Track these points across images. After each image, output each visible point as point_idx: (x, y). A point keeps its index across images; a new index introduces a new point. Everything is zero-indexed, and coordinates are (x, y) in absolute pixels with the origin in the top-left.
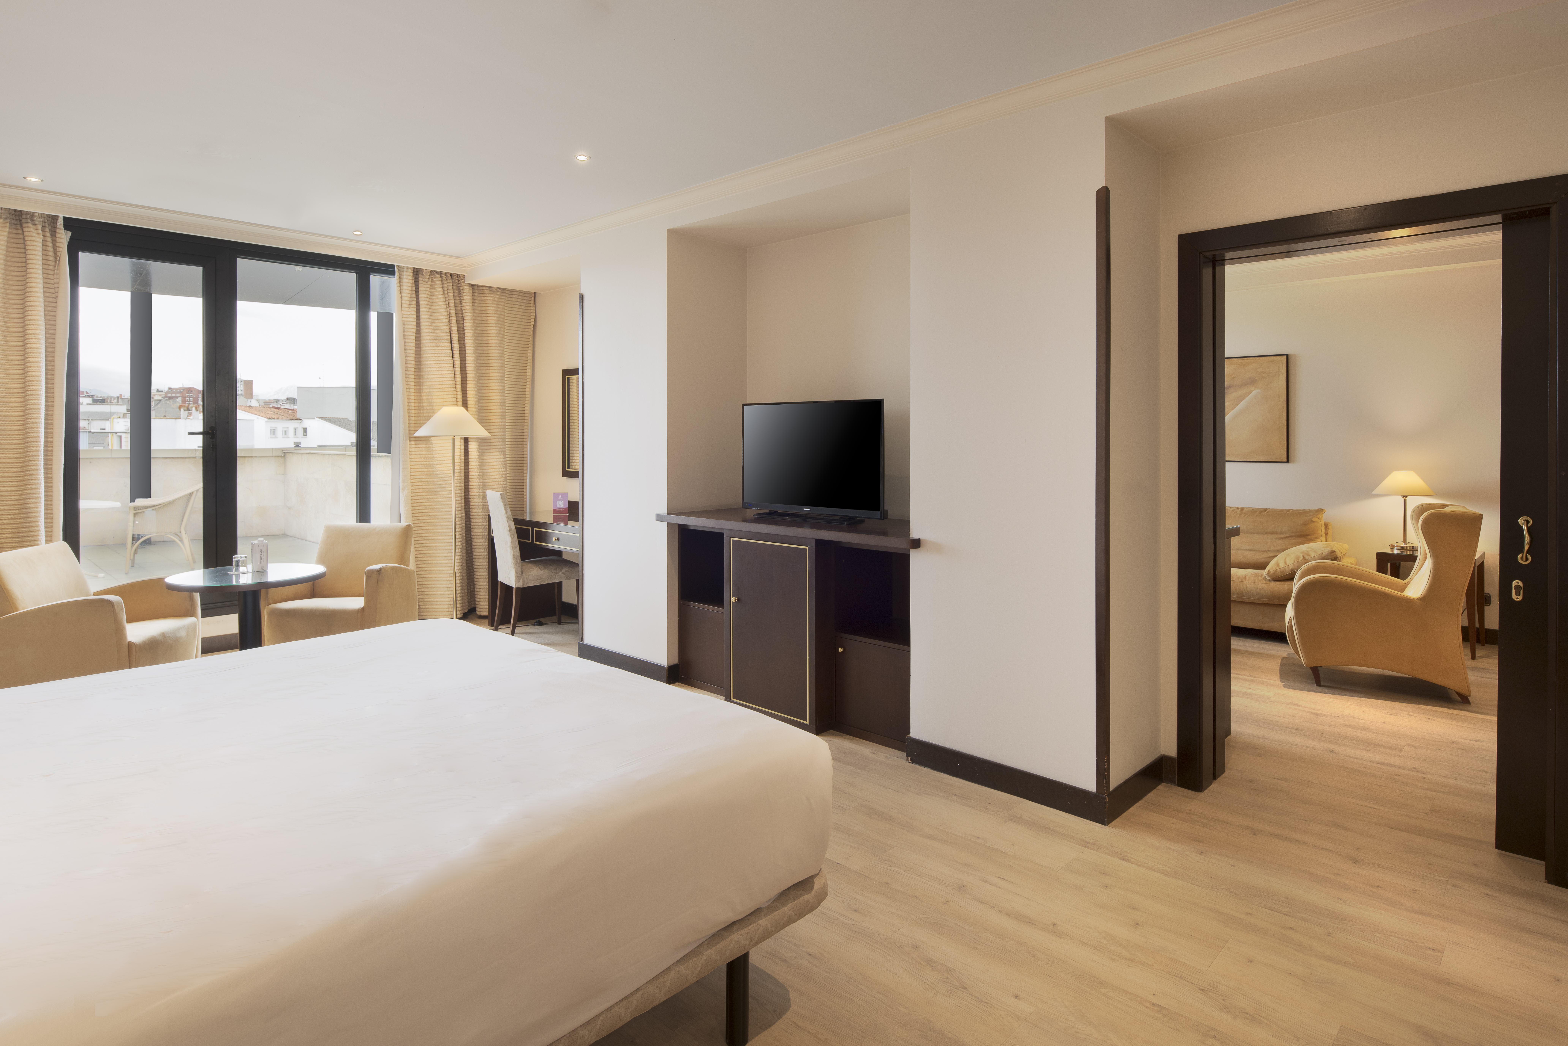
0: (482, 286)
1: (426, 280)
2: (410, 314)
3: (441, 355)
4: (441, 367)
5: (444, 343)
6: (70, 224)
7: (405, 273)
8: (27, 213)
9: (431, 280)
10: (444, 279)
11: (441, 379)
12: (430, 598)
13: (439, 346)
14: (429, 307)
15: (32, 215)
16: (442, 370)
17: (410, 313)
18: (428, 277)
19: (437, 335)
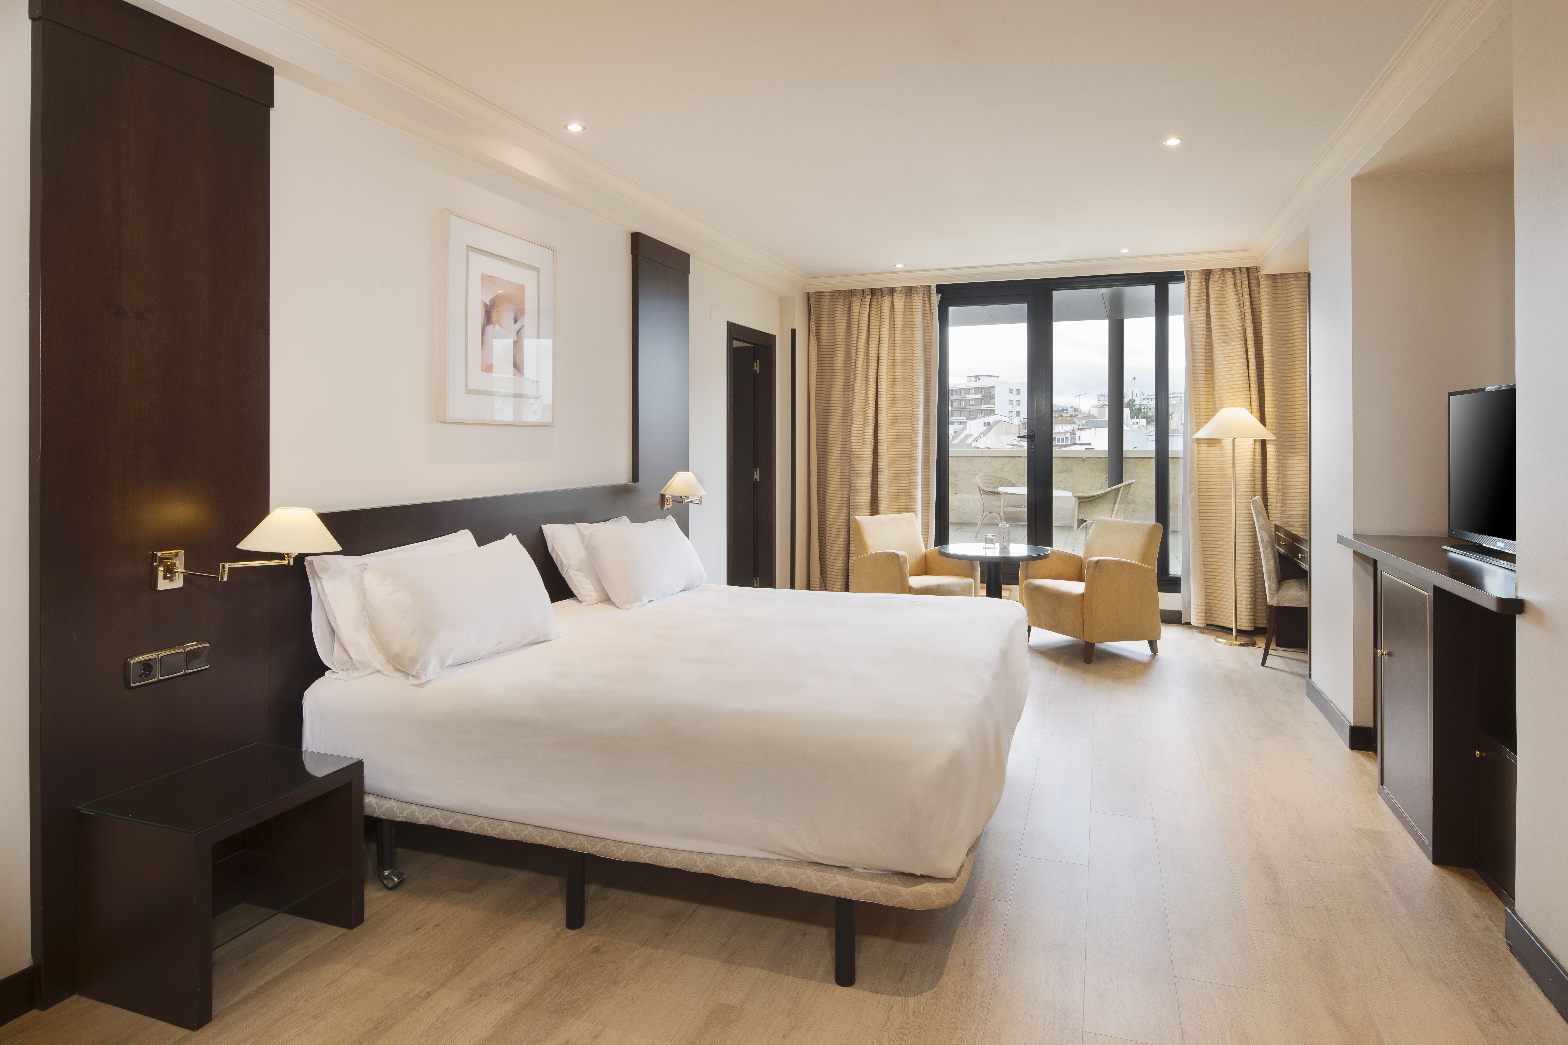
0: (1287, 274)
1: (1216, 280)
2: (1198, 317)
3: (1231, 355)
4: (1231, 367)
5: (1235, 341)
6: (940, 288)
7: (1193, 277)
8: (915, 287)
9: (1222, 278)
10: (1238, 274)
11: (1231, 380)
12: (1222, 605)
13: (1230, 345)
14: (1219, 306)
15: (916, 287)
16: (1232, 370)
17: (1198, 315)
18: (1218, 276)
19: (1227, 334)
